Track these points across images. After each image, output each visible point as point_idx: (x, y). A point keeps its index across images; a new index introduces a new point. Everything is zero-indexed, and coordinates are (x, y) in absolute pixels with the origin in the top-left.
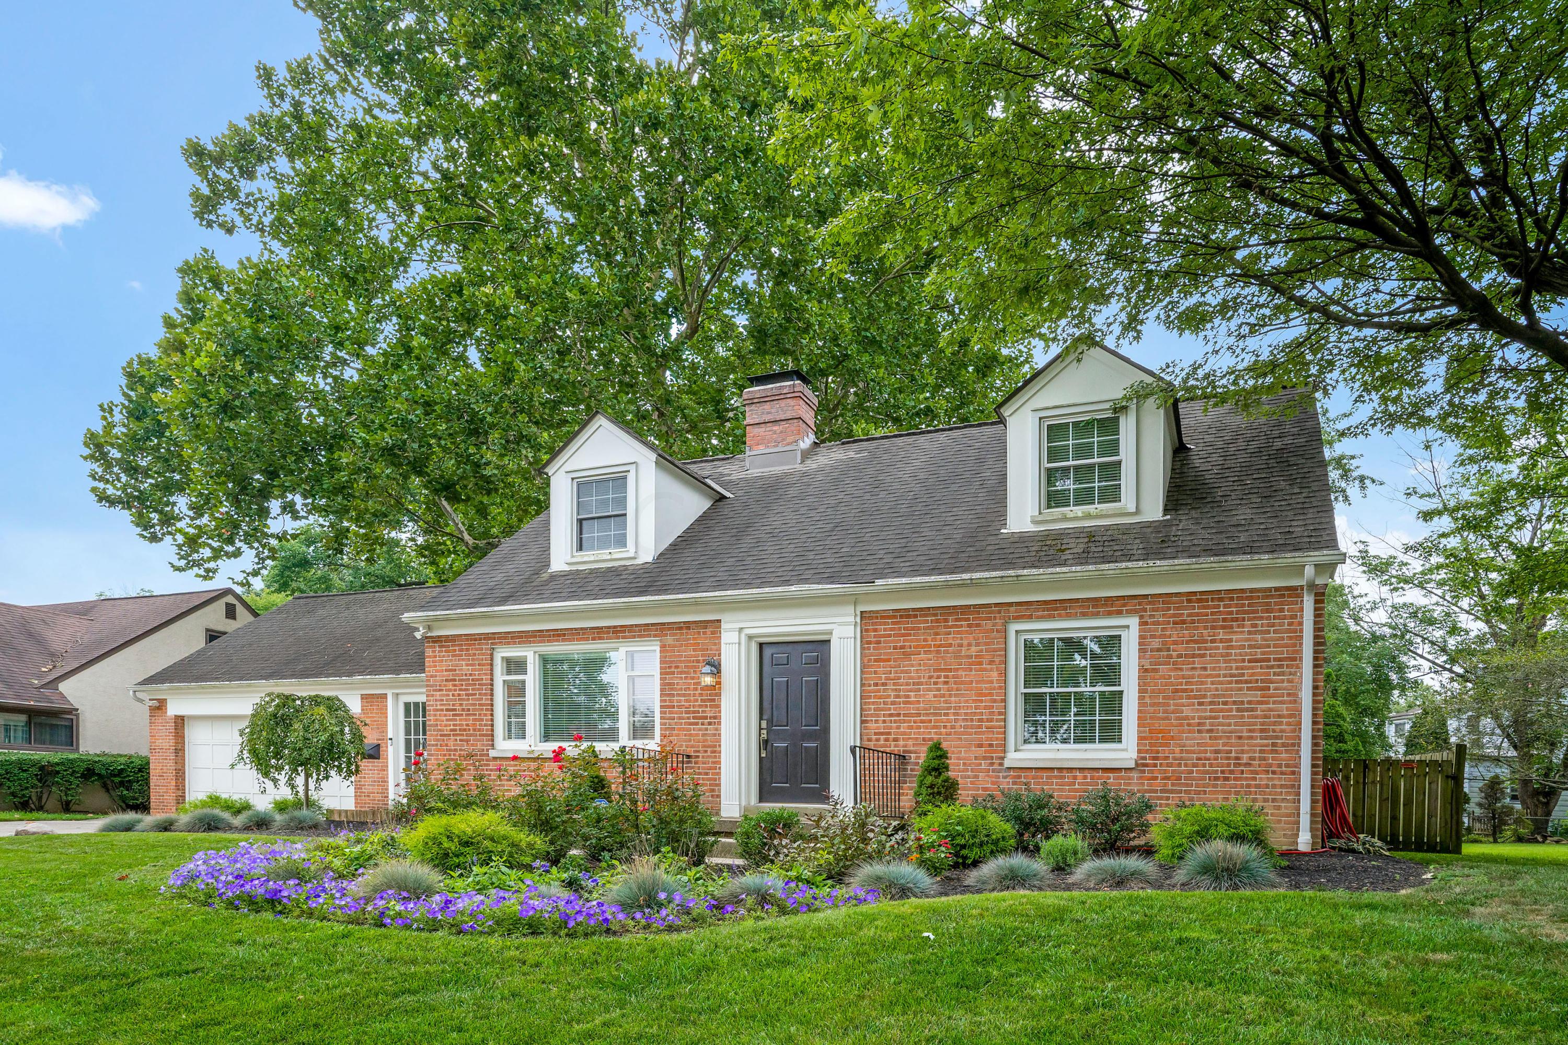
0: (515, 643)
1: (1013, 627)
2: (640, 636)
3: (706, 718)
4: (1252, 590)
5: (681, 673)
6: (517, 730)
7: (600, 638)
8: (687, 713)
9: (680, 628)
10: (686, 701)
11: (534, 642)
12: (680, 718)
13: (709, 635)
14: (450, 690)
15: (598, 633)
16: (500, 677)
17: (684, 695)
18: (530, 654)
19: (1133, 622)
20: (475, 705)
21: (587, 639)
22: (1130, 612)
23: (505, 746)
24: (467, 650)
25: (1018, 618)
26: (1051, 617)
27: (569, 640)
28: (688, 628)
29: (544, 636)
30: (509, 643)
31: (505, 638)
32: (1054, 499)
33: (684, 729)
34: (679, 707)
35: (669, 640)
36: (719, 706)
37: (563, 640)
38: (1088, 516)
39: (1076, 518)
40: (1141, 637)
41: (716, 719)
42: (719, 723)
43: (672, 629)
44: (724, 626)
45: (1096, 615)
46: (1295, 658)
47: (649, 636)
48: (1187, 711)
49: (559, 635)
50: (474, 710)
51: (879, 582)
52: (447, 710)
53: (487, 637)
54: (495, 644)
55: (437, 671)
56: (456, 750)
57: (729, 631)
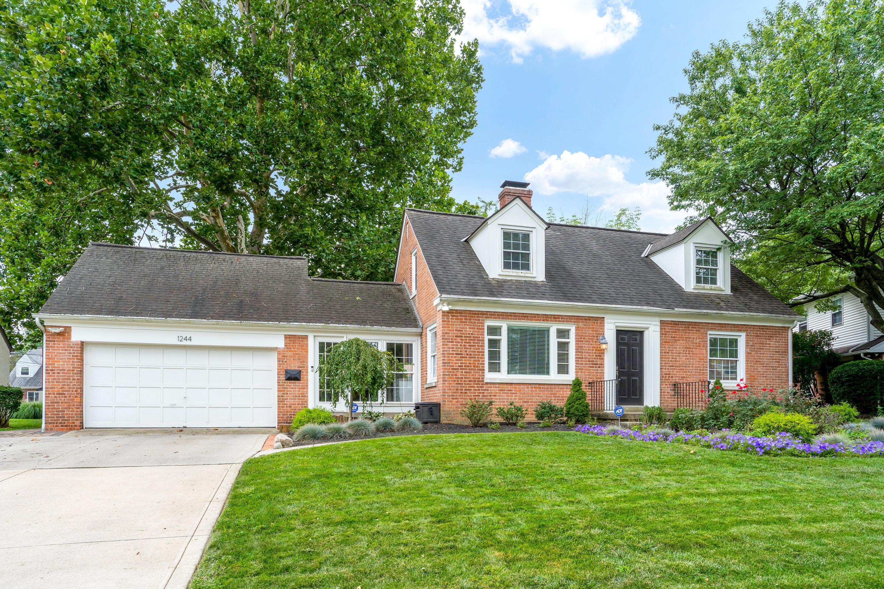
0: (499, 318)
1: (709, 332)
2: (567, 321)
3: (597, 364)
4: (776, 327)
5: (586, 341)
6: (495, 367)
7: (547, 320)
8: (589, 361)
9: (586, 320)
10: (589, 356)
11: (511, 319)
12: (586, 364)
13: (599, 324)
14: (458, 342)
15: (546, 318)
16: (487, 338)
17: (588, 353)
18: (504, 325)
19: (743, 334)
20: (475, 352)
21: (540, 320)
22: (744, 331)
23: (489, 376)
24: (470, 319)
25: (712, 329)
26: (721, 330)
27: (531, 320)
28: (590, 320)
29: (516, 316)
30: (496, 318)
31: (494, 315)
32: (698, 280)
33: (587, 370)
34: (585, 358)
35: (581, 325)
36: (603, 359)
37: (527, 319)
38: (711, 289)
39: (707, 289)
40: (747, 341)
41: (602, 365)
42: (603, 367)
43: (582, 319)
44: (606, 321)
45: (734, 331)
46: (786, 352)
47: (571, 322)
48: (759, 369)
49: (525, 317)
50: (474, 355)
51: (676, 309)
52: (456, 354)
53: (483, 313)
54: (486, 317)
55: (450, 330)
56: (462, 378)
57: (608, 323)
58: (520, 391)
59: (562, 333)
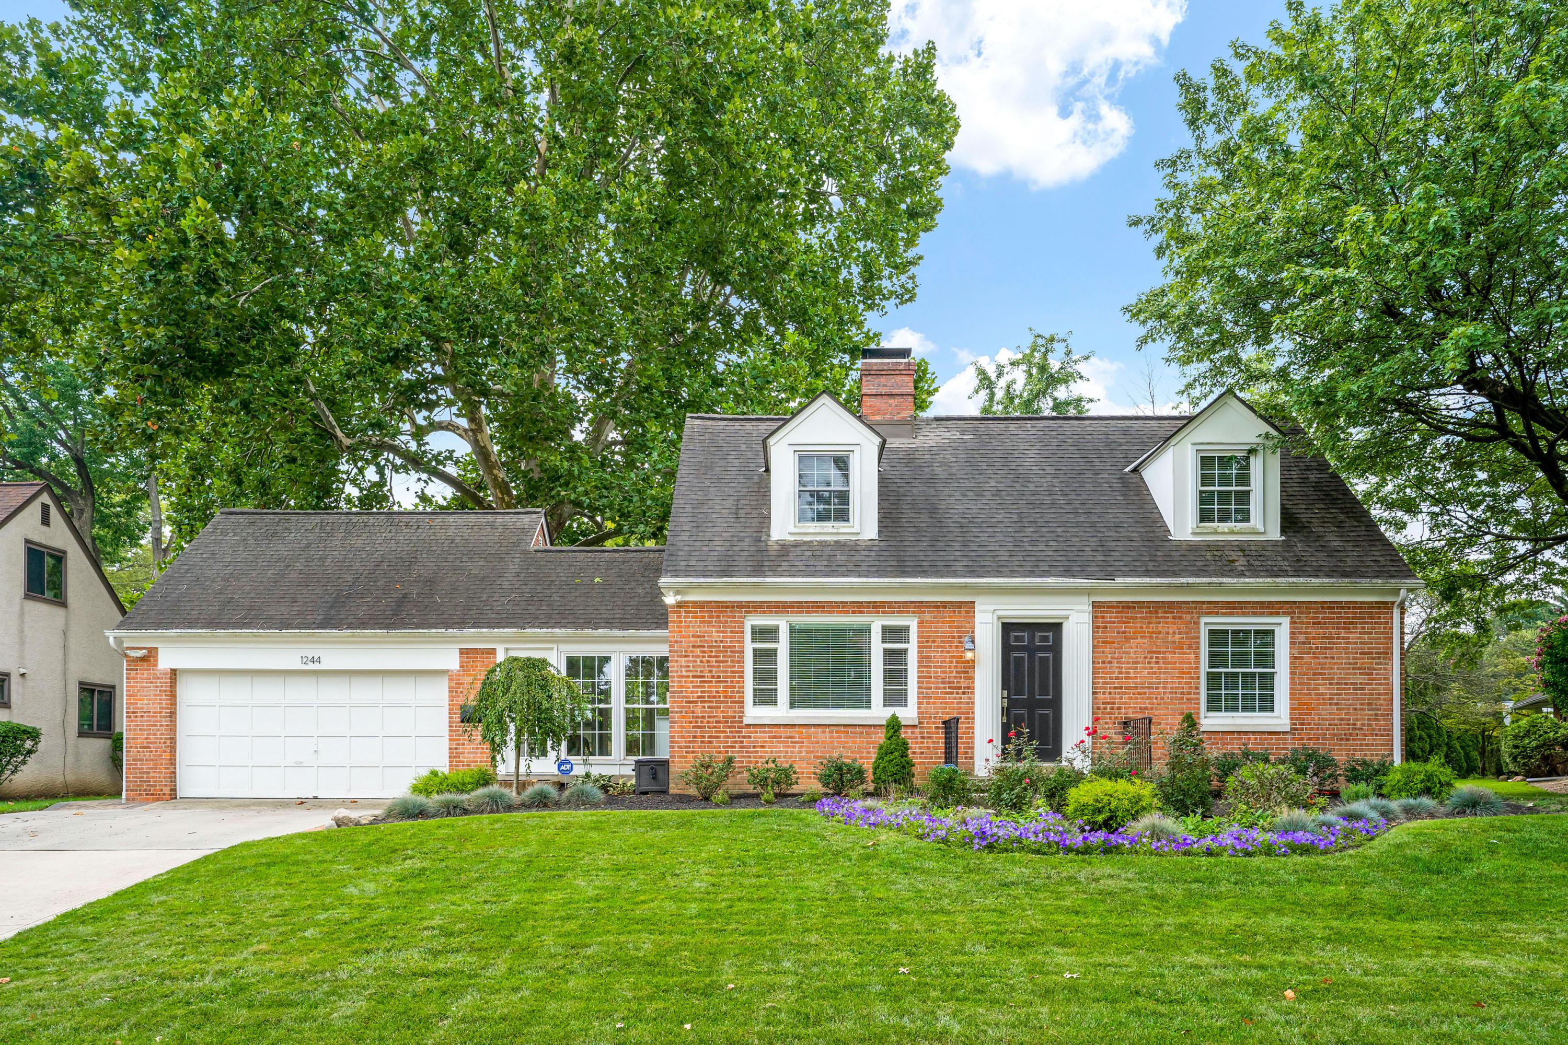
0: (771, 612)
1: (1204, 620)
2: (899, 612)
3: (960, 688)
4: (1362, 603)
5: (938, 647)
6: (766, 697)
7: (861, 612)
8: (943, 683)
9: (937, 607)
10: (943, 672)
11: (792, 612)
12: (937, 688)
13: (963, 614)
14: (698, 656)
15: (859, 608)
16: (749, 647)
17: (941, 667)
18: (783, 623)
19: (1286, 621)
20: (726, 672)
21: (847, 612)
22: (1285, 614)
23: (754, 713)
24: (718, 617)
25: (1209, 614)
26: (1231, 614)
27: (829, 612)
28: (945, 607)
29: (802, 607)
30: (764, 612)
31: (761, 607)
32: (1205, 516)
33: (940, 698)
34: (936, 677)
35: (927, 617)
36: (972, 678)
37: (823, 612)
38: (1232, 532)
39: (1223, 533)
40: (1291, 633)
41: (970, 689)
42: (973, 693)
43: (929, 607)
44: (978, 607)
45: (1262, 614)
46: (1388, 653)
47: (908, 612)
48: (1322, 689)
49: (818, 607)
50: (725, 677)
51: (1119, 580)
52: (694, 676)
53: (741, 605)
54: (747, 612)
55: (682, 637)
56: (703, 717)
57: (981, 611)
58: (809, 737)
59: (890, 633)
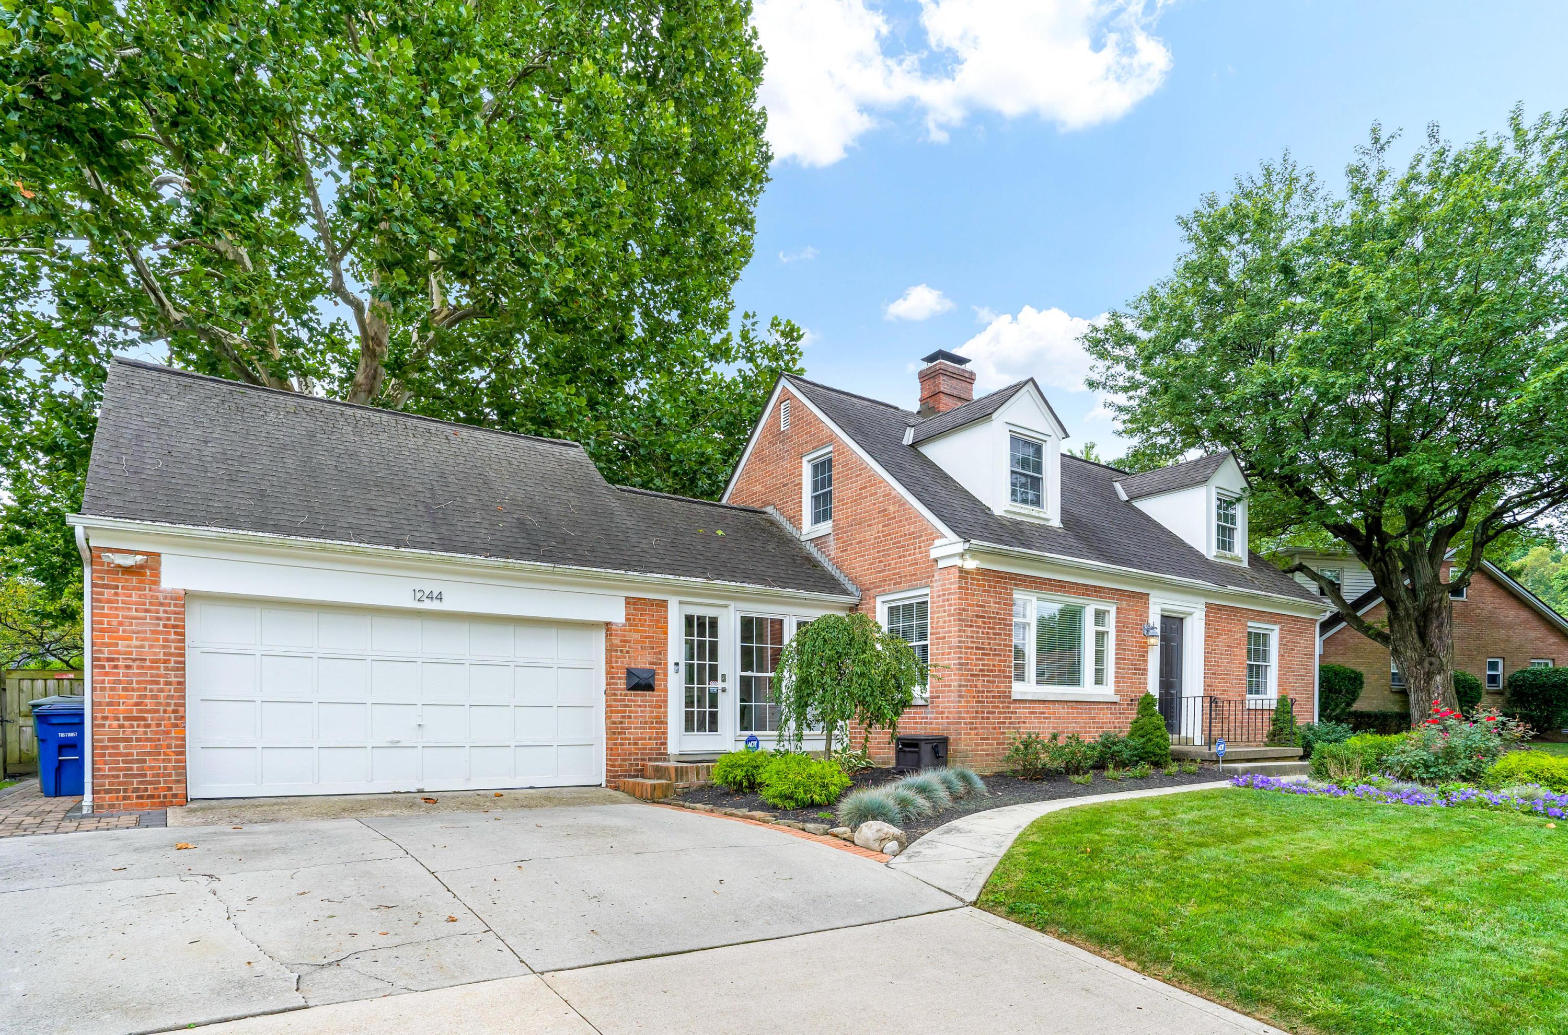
1: (1252, 624)
2: (1108, 598)
3: (1140, 669)
4: (1306, 618)
5: (1128, 632)
6: (1022, 675)
7: (1085, 595)
8: (1132, 665)
9: (1128, 596)
10: (1132, 655)
11: (1044, 589)
12: (1128, 669)
13: (1143, 604)
14: (979, 627)
16: (1014, 620)
17: (1129, 650)
18: (1034, 600)
19: (1277, 628)
20: (1000, 645)
22: (1275, 623)
23: (1016, 689)
24: (995, 587)
25: (1252, 619)
26: (1257, 620)
28: (1132, 597)
30: (1027, 587)
31: (1025, 581)
33: (1129, 678)
34: (1127, 659)
36: (1147, 662)
37: (1065, 592)
41: (1145, 669)
42: (1147, 674)
43: (1123, 595)
44: (1150, 599)
45: (1267, 622)
46: (1313, 655)
47: (1111, 598)
49: (1062, 587)
50: (1000, 650)
52: (977, 648)
53: (1012, 577)
54: (1016, 585)
55: (969, 605)
56: (984, 691)
57: (1155, 603)
59: (1100, 616)
